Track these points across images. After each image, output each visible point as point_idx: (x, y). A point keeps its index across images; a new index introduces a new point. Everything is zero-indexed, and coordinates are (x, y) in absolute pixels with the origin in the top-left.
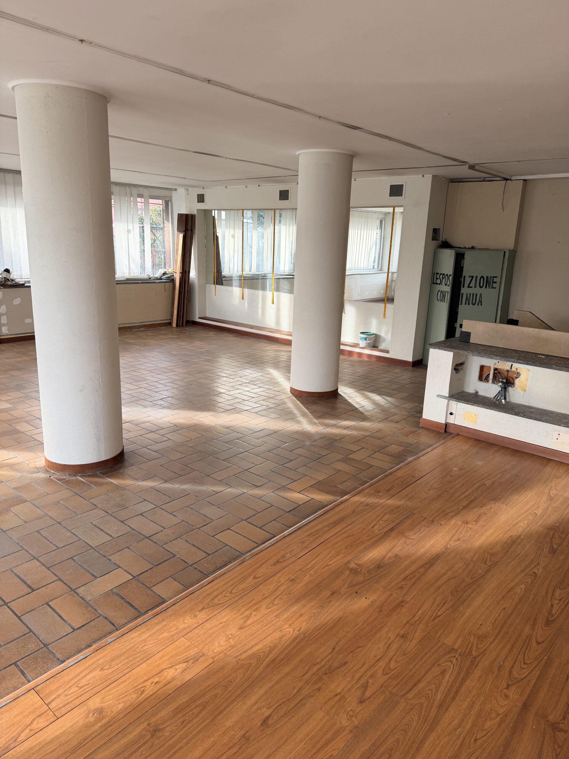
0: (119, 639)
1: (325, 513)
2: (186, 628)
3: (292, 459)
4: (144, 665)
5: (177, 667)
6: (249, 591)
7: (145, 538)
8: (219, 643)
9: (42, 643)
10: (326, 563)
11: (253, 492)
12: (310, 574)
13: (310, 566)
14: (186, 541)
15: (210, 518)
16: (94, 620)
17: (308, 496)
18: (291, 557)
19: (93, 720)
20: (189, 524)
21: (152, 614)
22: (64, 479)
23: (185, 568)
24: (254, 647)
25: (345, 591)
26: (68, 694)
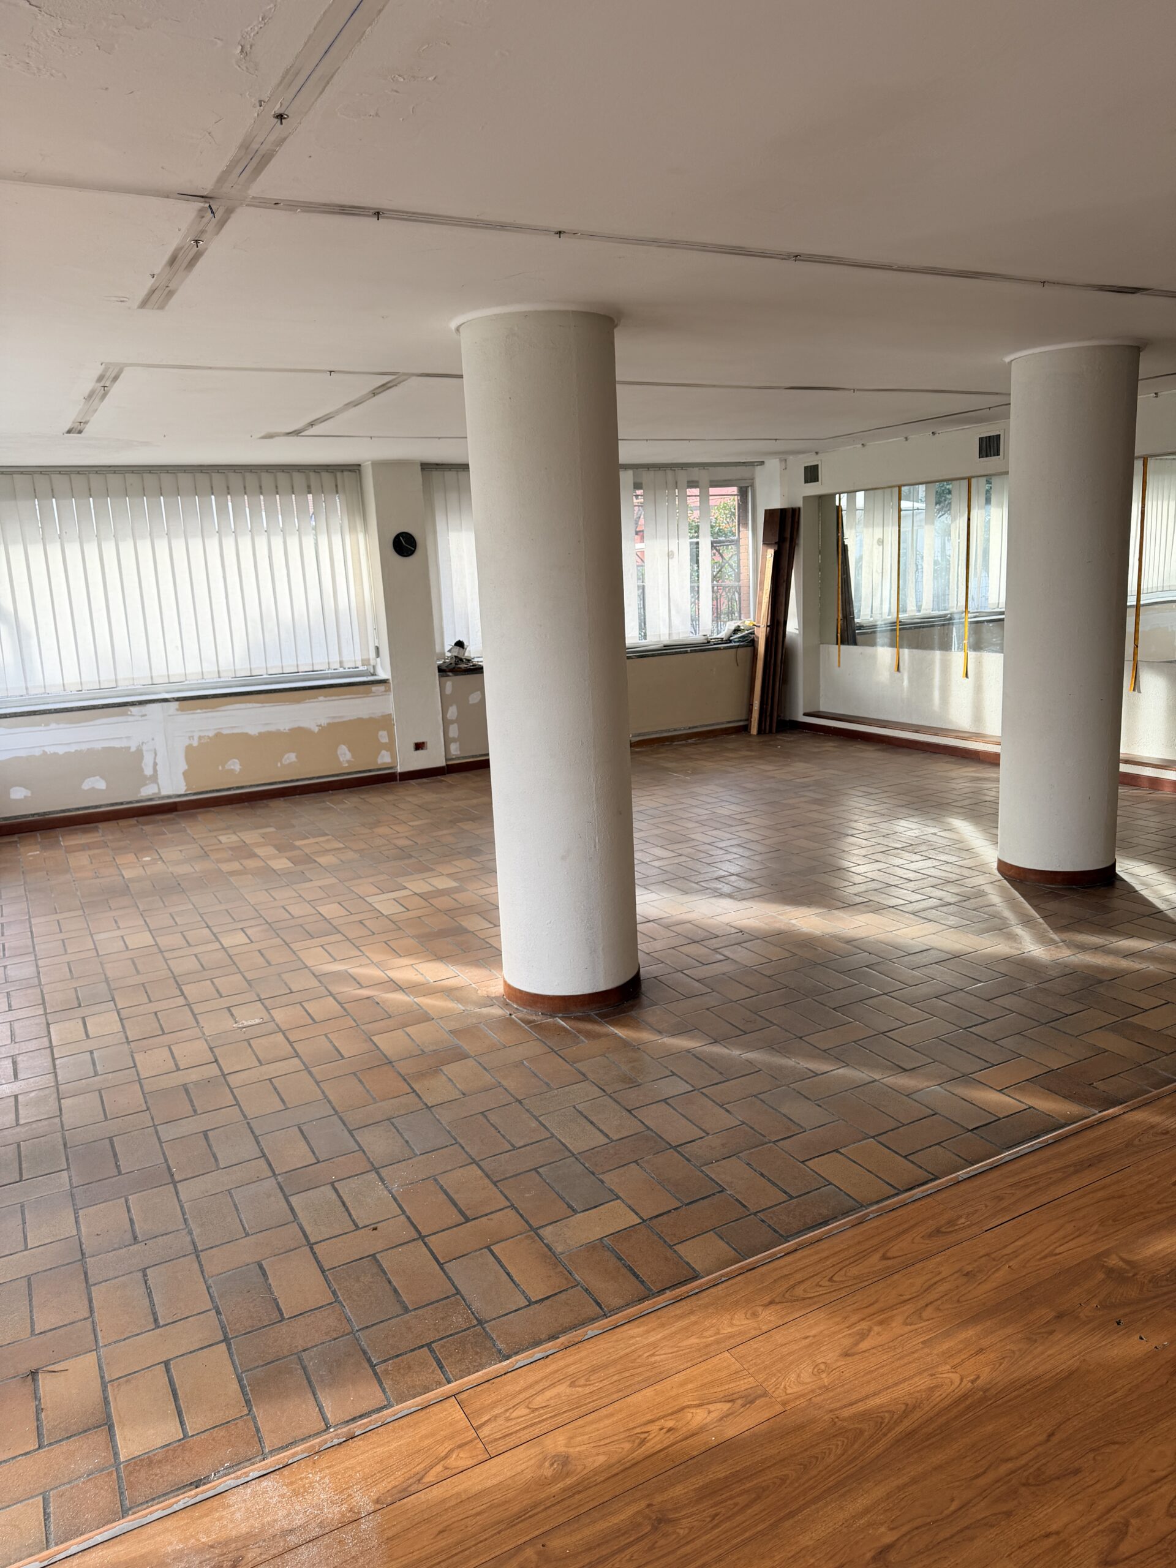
0: (606, 1333)
1: (1057, 1141)
2: (734, 1336)
3: (990, 1018)
4: (649, 1392)
5: (711, 1407)
6: (870, 1282)
7: (669, 1147)
8: (799, 1376)
9: (475, 1317)
10: (1048, 1250)
11: (895, 1081)
12: (1009, 1267)
13: (1011, 1251)
14: (748, 1164)
15: (799, 1125)
16: (566, 1290)
17: (1020, 1101)
18: (969, 1226)
19: (550, 1474)
20: (755, 1130)
21: (671, 1297)
22: (534, 1021)
23: (742, 1218)
24: (871, 1399)
25: (1090, 1314)
26: (511, 1417)
